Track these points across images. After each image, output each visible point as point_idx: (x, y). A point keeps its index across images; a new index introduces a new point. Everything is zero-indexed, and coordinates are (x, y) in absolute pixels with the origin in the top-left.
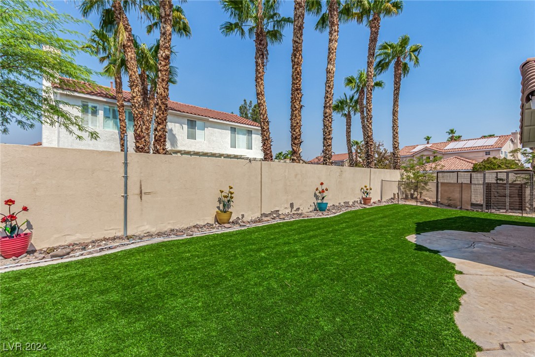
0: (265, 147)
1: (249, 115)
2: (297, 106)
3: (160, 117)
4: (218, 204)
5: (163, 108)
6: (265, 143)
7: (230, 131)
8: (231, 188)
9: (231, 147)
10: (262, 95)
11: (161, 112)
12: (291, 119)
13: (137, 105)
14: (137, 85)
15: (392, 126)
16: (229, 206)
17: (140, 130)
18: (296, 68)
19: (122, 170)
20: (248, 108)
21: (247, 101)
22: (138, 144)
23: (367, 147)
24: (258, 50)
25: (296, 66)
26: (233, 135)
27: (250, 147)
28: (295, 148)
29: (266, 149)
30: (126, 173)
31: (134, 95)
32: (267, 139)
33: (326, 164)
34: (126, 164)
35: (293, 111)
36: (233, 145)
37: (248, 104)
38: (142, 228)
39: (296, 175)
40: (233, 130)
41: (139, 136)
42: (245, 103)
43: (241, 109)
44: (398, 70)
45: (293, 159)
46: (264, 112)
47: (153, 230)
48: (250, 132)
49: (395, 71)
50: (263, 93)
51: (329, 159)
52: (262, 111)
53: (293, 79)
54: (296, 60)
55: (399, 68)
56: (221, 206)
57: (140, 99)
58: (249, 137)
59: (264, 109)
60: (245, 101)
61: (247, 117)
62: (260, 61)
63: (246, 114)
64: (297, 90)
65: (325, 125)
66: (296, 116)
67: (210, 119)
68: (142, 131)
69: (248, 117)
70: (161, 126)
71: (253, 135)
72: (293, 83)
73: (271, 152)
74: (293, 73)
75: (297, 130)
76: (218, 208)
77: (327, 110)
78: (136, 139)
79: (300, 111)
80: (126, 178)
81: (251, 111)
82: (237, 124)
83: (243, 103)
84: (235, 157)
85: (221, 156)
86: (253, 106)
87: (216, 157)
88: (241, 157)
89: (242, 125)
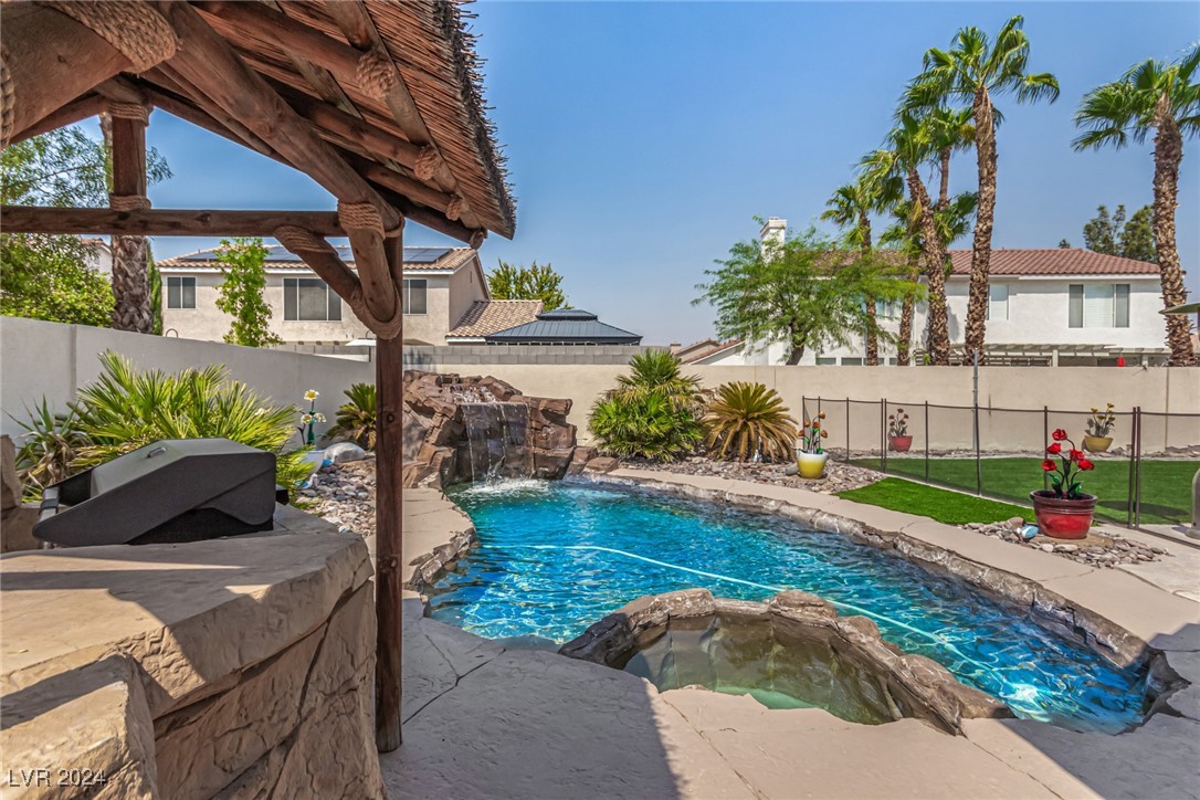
0: (1175, 339)
1: (1117, 241)
3: (977, 311)
4: (1088, 427)
5: (981, 298)
6: (1175, 331)
7: (1068, 295)
8: (1112, 406)
9: (1070, 326)
10: (1170, 247)
11: (977, 305)
13: (938, 298)
16: (1106, 431)
17: (942, 329)
19: (972, 385)
20: (1112, 223)
21: (1107, 209)
24: (1160, 169)
26: (1074, 300)
27: (1123, 321)
29: (1177, 341)
30: (976, 387)
31: (935, 284)
32: (1181, 325)
34: (976, 379)
36: (1077, 321)
37: (1112, 214)
38: (991, 445)
40: (1076, 290)
41: (941, 336)
42: (1104, 214)
43: (1088, 229)
46: (1173, 277)
47: (1002, 448)
48: (1123, 289)
50: (1172, 243)
52: (1170, 275)
56: (1093, 430)
57: (942, 290)
58: (1121, 300)
59: (1173, 271)
60: (1101, 209)
61: (1108, 248)
62: (1165, 188)
63: (1108, 240)
67: (1021, 278)
68: (944, 331)
69: (1111, 246)
70: (978, 323)
71: (1132, 295)
73: (1190, 346)
76: (1088, 432)
78: (935, 341)
80: (976, 392)
81: (1121, 230)
82: (1086, 277)
83: (1096, 215)
84: (1088, 348)
85: (1052, 348)
86: (1128, 217)
87: (1041, 351)
88: (1102, 348)
89: (1101, 277)
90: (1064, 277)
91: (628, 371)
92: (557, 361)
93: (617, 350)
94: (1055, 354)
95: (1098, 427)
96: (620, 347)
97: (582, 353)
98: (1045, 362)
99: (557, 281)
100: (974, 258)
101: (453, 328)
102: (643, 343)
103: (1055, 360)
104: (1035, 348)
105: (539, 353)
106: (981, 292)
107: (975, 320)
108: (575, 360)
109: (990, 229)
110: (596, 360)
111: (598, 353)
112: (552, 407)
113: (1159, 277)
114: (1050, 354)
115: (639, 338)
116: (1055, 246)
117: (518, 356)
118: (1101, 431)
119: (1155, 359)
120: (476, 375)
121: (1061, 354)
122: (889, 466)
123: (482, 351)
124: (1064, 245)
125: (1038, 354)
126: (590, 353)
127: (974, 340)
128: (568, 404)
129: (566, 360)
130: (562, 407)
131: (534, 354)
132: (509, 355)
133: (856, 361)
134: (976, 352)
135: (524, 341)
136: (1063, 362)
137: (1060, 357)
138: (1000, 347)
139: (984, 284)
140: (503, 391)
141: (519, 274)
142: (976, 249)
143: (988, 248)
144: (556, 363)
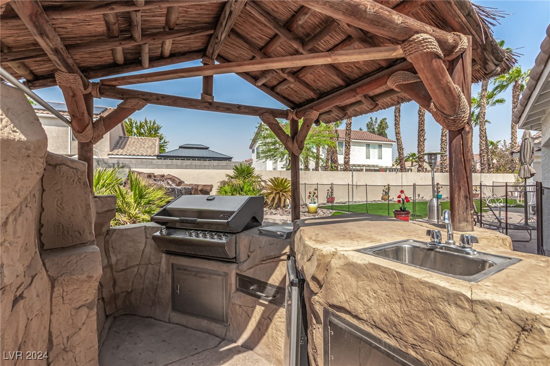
1: (376, 130)
2: (422, 140)
4: (383, 192)
5: (348, 147)
7: (365, 147)
9: (366, 158)
11: (348, 150)
12: (418, 147)
15: (511, 137)
18: (421, 119)
20: (374, 123)
23: (481, 157)
25: (421, 117)
26: (367, 150)
27: (380, 157)
28: (420, 164)
29: (401, 164)
30: (353, 179)
33: (442, 172)
34: (352, 176)
35: (419, 142)
36: (368, 157)
37: (374, 120)
38: (357, 199)
39: (421, 179)
40: (368, 145)
42: (372, 120)
43: (367, 125)
44: (516, 92)
45: (419, 170)
47: (360, 201)
48: (380, 146)
49: (513, 93)
51: (445, 169)
52: (399, 143)
53: (419, 124)
54: (421, 114)
55: (517, 90)
58: (380, 150)
60: (371, 118)
61: (374, 132)
63: (373, 129)
64: (422, 130)
65: (442, 148)
66: (421, 146)
71: (383, 148)
72: (419, 127)
73: (405, 166)
74: (419, 121)
76: (383, 194)
77: (443, 138)
79: (424, 142)
80: (352, 181)
81: (377, 126)
82: (371, 141)
83: (370, 120)
84: (373, 166)
85: (364, 165)
86: (379, 122)
87: (360, 167)
88: (377, 166)
89: (374, 142)
90: (364, 141)
91: (231, 172)
92: (196, 167)
93: (224, 163)
94: (364, 168)
95: (386, 192)
96: (225, 162)
97: (208, 164)
98: (362, 170)
99: (158, 128)
100: (346, 133)
101: (111, 150)
102: (233, 160)
103: (364, 170)
104: (359, 166)
105: (187, 164)
106: (349, 145)
107: (347, 155)
108: (205, 167)
109: (351, 123)
110: (214, 167)
111: (215, 164)
112: (205, 188)
115: (231, 158)
116: (358, 130)
117: (177, 165)
118: (387, 193)
119: (391, 170)
120: (161, 174)
122: (334, 208)
123: (158, 162)
124: (361, 130)
125: (359, 168)
126: (212, 164)
127: (347, 162)
128: (212, 186)
129: (200, 167)
130: (209, 188)
131: (185, 164)
132: (172, 164)
134: (347, 167)
135: (177, 158)
136: (367, 170)
137: (366, 169)
138: (354, 165)
139: (349, 143)
140: (178, 181)
141: (138, 124)
142: (347, 130)
143: (350, 129)
144: (196, 168)
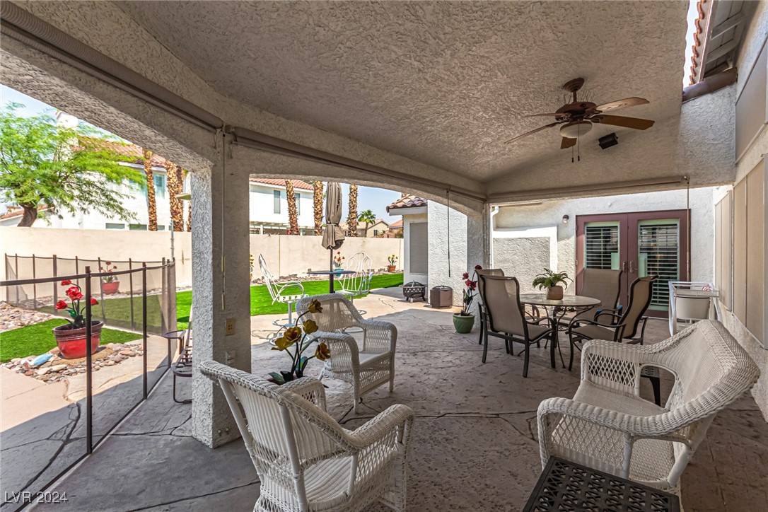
2: (318, 186)
7: (273, 195)
13: (173, 185)
14: (172, 168)
17: (176, 207)
19: (170, 244)
22: (174, 219)
26: (276, 199)
30: (173, 246)
31: (170, 176)
34: (172, 240)
36: (278, 211)
40: (277, 194)
41: (175, 212)
45: (315, 232)
46: (290, 189)
57: (175, 180)
68: (177, 208)
75: (318, 207)
78: (172, 214)
80: (173, 249)
82: (281, 187)
84: (276, 224)
85: (259, 224)
87: (255, 225)
88: (283, 225)
98: (258, 230)
103: (262, 231)
113: (285, 188)
114: (258, 227)
121: (265, 227)
133: (139, 227)
136: (266, 231)
137: (264, 229)
